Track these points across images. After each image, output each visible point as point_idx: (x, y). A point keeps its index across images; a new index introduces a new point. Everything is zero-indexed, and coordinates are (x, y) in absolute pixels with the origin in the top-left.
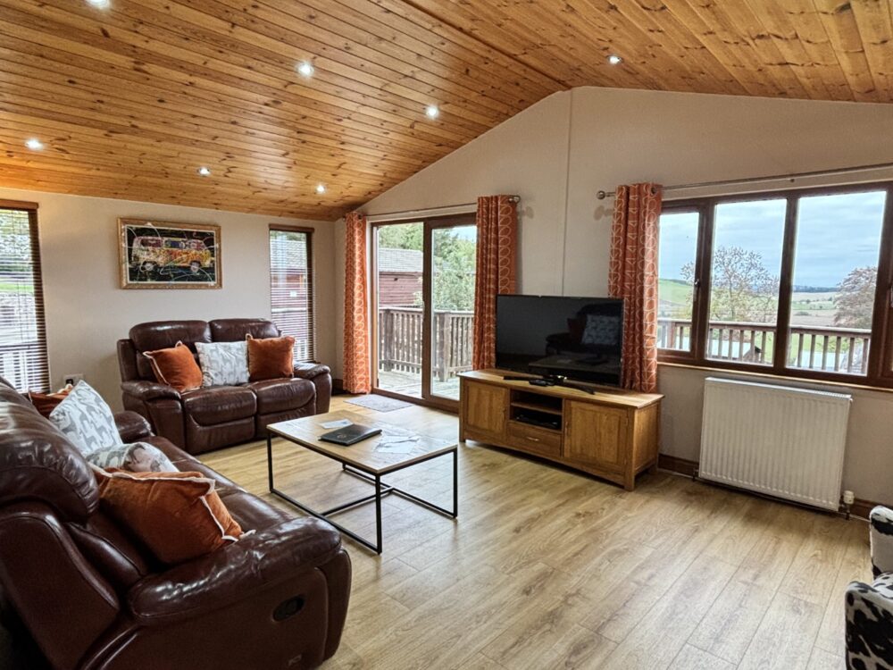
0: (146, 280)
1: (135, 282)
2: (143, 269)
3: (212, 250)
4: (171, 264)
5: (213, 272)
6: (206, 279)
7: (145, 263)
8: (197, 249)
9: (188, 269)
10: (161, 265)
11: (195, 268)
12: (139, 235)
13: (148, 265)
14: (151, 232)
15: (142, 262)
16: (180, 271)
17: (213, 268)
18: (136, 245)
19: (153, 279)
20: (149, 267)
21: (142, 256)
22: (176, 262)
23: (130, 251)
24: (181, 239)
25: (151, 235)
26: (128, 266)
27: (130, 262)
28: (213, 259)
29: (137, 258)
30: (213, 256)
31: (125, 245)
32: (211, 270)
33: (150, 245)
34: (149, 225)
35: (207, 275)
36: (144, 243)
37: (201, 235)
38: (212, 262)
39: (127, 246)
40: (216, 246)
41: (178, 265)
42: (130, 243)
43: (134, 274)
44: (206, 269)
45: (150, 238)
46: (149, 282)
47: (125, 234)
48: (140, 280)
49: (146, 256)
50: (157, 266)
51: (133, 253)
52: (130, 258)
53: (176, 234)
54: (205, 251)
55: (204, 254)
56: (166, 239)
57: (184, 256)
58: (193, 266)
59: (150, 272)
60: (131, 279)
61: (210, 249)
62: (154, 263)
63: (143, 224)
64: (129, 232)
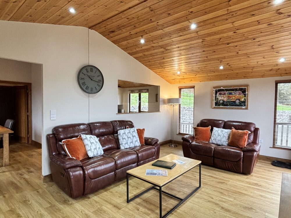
0: (220, 106)
1: (216, 106)
2: (219, 102)
3: (245, 95)
4: (229, 100)
5: (245, 103)
6: (242, 106)
7: (220, 100)
8: (239, 95)
9: (235, 102)
10: (225, 101)
11: (238, 101)
12: (219, 91)
13: (221, 101)
14: (223, 90)
15: (219, 100)
16: (232, 103)
17: (245, 102)
18: (217, 95)
19: (222, 106)
20: (221, 102)
21: (219, 98)
22: (231, 100)
23: (216, 97)
24: (233, 92)
25: (222, 91)
26: (215, 101)
27: (215, 100)
28: (245, 98)
29: (218, 99)
30: (245, 97)
31: (214, 95)
32: (244, 102)
33: (222, 94)
34: (222, 88)
35: (243, 104)
36: (220, 94)
37: (241, 89)
38: (245, 99)
39: (215, 95)
40: (247, 93)
41: (231, 101)
42: (216, 94)
43: (217, 104)
44: (242, 102)
45: (222, 92)
46: (221, 106)
47: (214, 92)
48: (218, 106)
49: (221, 98)
50: (224, 101)
51: (217, 97)
52: (216, 99)
53: (231, 90)
54: (242, 95)
55: (241, 96)
56: (227, 92)
57: (234, 97)
58: (236, 101)
59: (221, 103)
60: (216, 105)
61: (244, 94)
62: (223, 100)
63: (220, 88)
64: (216, 91)
